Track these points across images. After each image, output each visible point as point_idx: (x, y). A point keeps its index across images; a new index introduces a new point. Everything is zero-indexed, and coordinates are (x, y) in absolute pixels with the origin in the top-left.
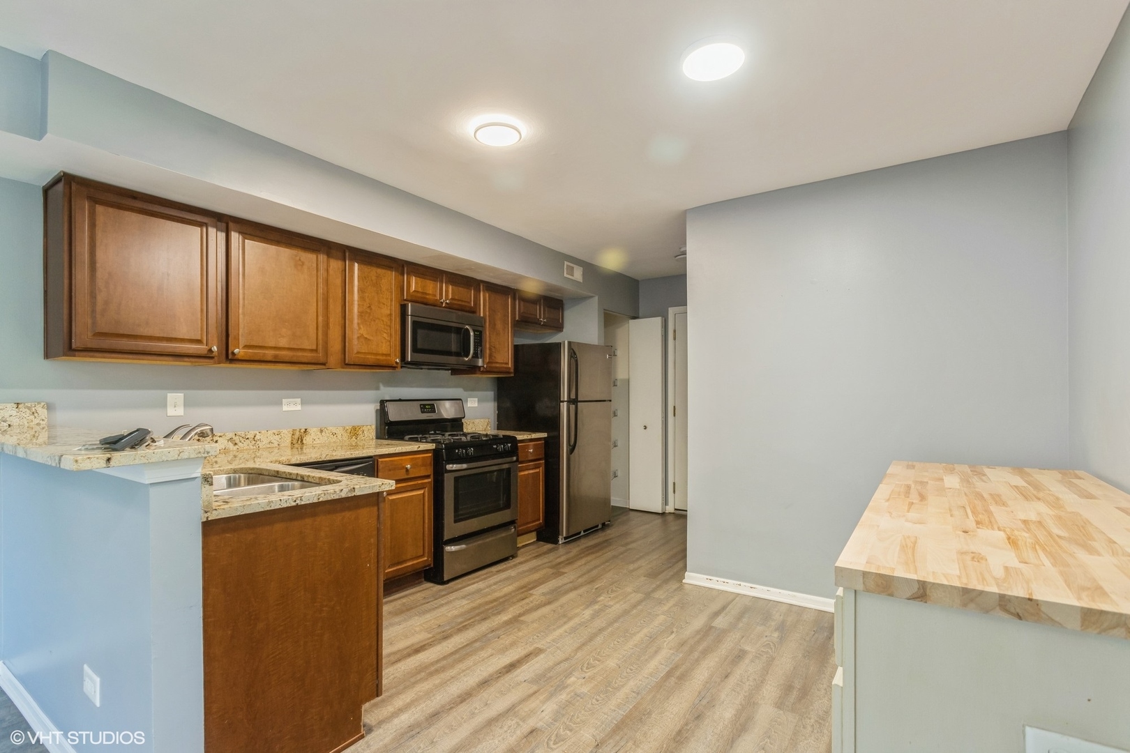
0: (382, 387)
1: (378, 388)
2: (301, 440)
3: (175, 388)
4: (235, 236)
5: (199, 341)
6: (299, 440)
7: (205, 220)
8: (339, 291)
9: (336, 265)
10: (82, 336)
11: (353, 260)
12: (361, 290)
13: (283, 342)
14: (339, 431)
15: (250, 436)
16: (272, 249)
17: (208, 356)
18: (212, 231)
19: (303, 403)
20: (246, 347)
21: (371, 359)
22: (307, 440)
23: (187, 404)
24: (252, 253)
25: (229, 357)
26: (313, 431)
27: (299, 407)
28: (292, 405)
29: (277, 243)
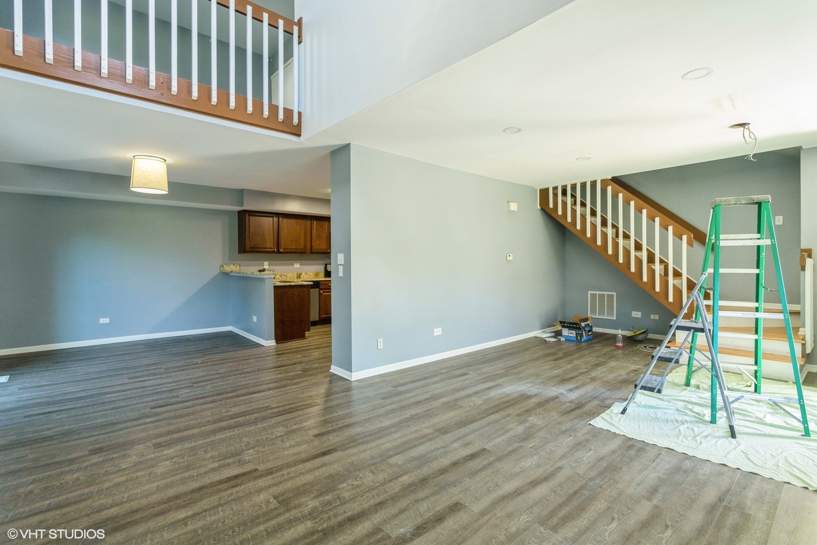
0: (326, 259)
1: (325, 260)
2: (300, 276)
3: (266, 261)
4: (280, 219)
5: (272, 248)
6: (299, 276)
7: (273, 215)
8: (310, 230)
9: (308, 222)
10: (247, 248)
11: (314, 220)
12: (316, 229)
13: (293, 247)
14: (312, 274)
15: (285, 274)
16: (290, 220)
17: (274, 252)
18: (275, 218)
19: (300, 265)
20: (283, 249)
21: (320, 251)
22: (302, 276)
23: (269, 265)
24: (285, 222)
25: (279, 252)
26: (303, 274)
27: (299, 266)
28: (297, 266)
29: (291, 218)
